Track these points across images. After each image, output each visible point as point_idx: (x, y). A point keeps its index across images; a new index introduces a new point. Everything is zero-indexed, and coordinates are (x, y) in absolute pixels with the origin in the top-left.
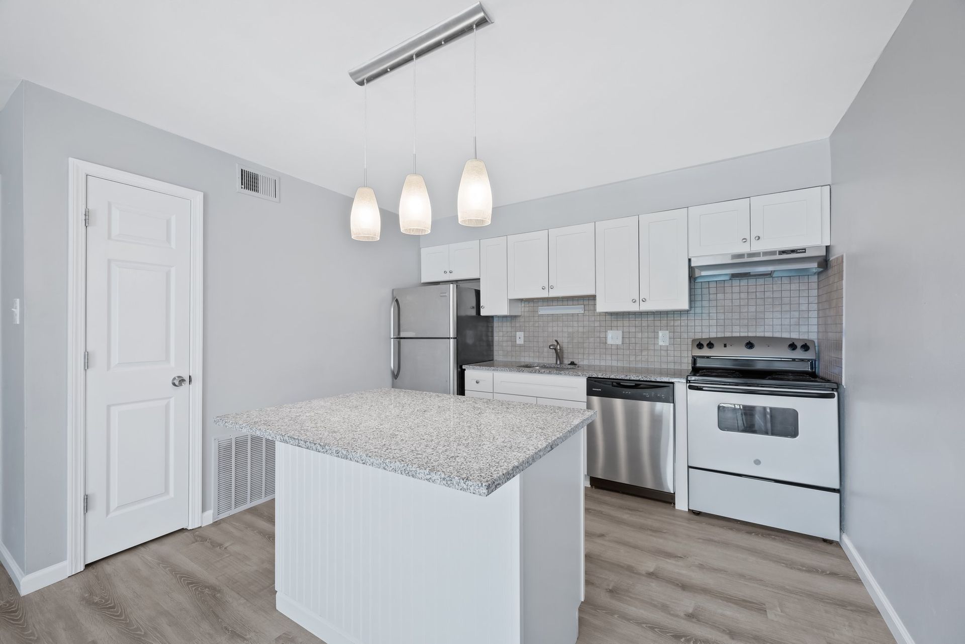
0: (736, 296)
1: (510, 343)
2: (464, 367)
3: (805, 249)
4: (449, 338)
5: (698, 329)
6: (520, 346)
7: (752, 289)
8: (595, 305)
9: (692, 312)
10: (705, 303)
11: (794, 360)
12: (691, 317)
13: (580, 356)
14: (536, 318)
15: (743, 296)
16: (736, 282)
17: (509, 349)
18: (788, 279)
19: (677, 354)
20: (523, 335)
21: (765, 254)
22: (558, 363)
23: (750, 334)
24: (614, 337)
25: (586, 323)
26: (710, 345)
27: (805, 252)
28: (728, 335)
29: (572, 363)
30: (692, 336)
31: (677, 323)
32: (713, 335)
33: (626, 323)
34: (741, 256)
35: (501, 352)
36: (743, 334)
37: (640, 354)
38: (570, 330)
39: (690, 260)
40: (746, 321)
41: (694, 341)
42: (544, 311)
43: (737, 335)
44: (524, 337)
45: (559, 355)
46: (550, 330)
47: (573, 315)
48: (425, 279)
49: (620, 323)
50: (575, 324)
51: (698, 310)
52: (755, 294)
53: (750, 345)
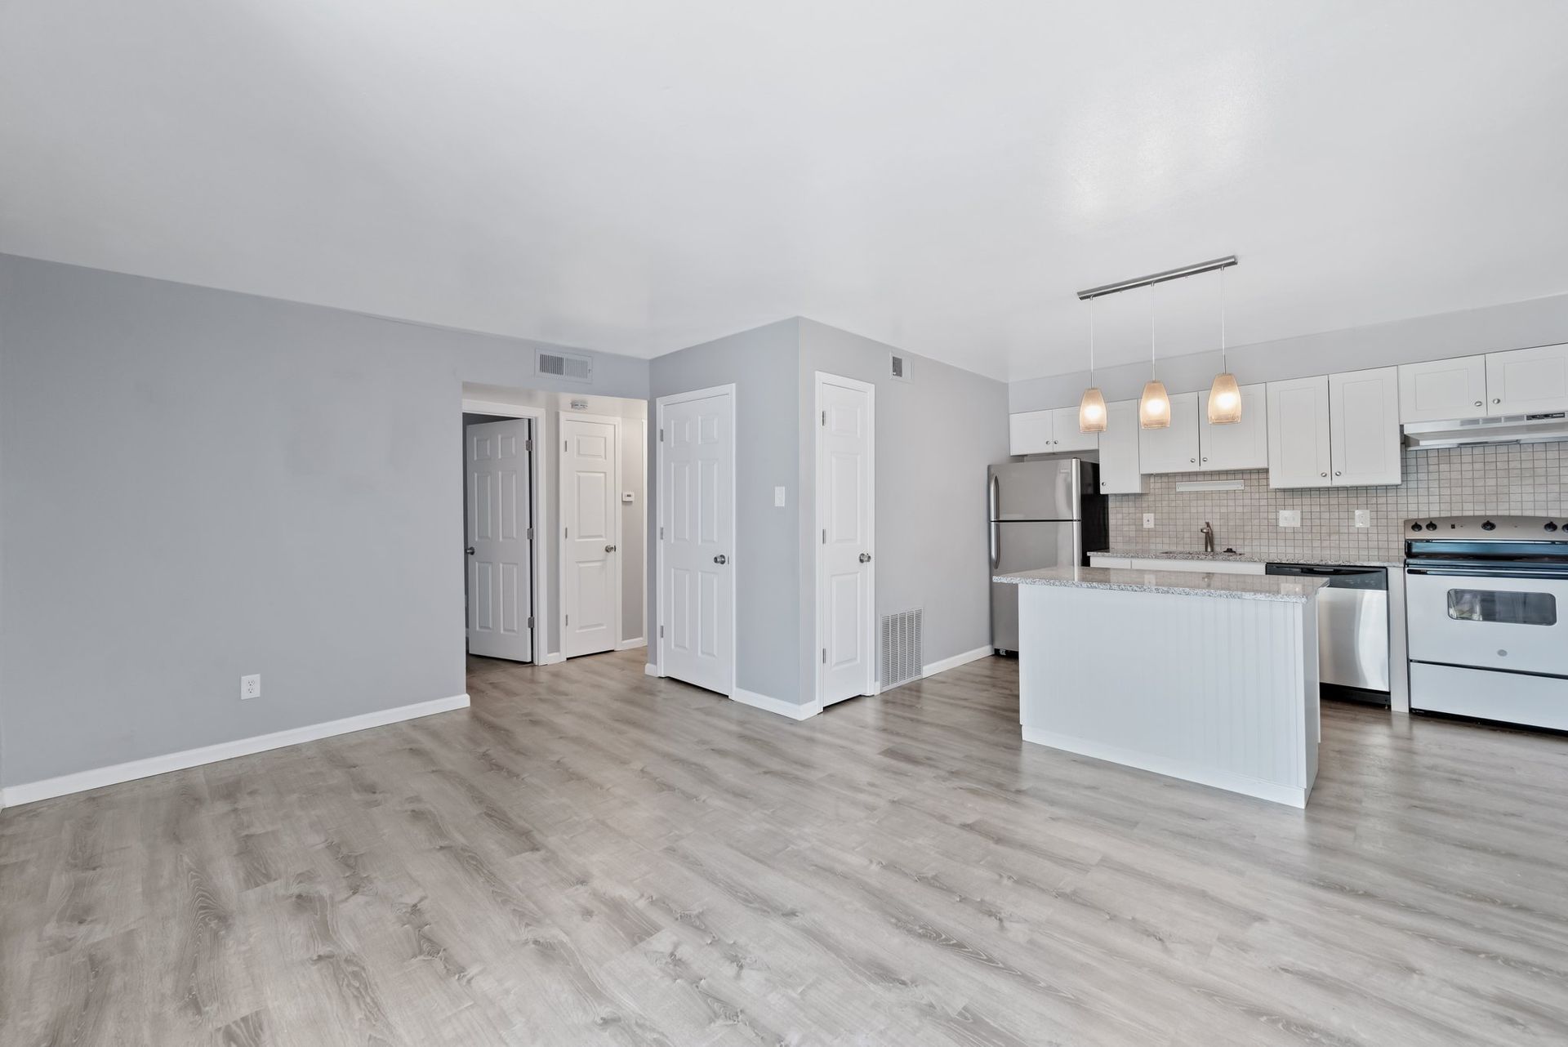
0: (1466, 467)
1: (1133, 527)
2: (1088, 554)
3: (1564, 413)
4: (1072, 520)
5: (1413, 507)
6: (1149, 530)
7: (1489, 459)
8: (1267, 479)
9: (1404, 486)
10: (1423, 476)
11: (1553, 543)
12: (1402, 492)
13: (1240, 542)
14: (1172, 497)
15: (1478, 466)
16: (1467, 451)
17: (1133, 534)
18: (1543, 446)
19: (1383, 537)
20: (1153, 518)
21: (1509, 419)
22: (1209, 550)
23: (1489, 513)
24: (1289, 518)
25: (1247, 502)
26: (1432, 526)
27: (1564, 417)
28: (1456, 513)
29: (1229, 550)
30: (1404, 515)
31: (1382, 500)
32: (1434, 514)
33: (1307, 501)
34: (1475, 421)
35: (1120, 539)
36: (1477, 513)
37: (1328, 538)
38: (1224, 510)
39: (1402, 427)
40: (1482, 498)
41: (1406, 522)
42: (1183, 487)
43: (1471, 513)
44: (1155, 519)
45: (1209, 539)
46: (1194, 510)
47: (1227, 492)
48: (1015, 451)
49: (1297, 501)
50: (1231, 503)
51: (1412, 485)
52: (1494, 464)
53: (1489, 525)
